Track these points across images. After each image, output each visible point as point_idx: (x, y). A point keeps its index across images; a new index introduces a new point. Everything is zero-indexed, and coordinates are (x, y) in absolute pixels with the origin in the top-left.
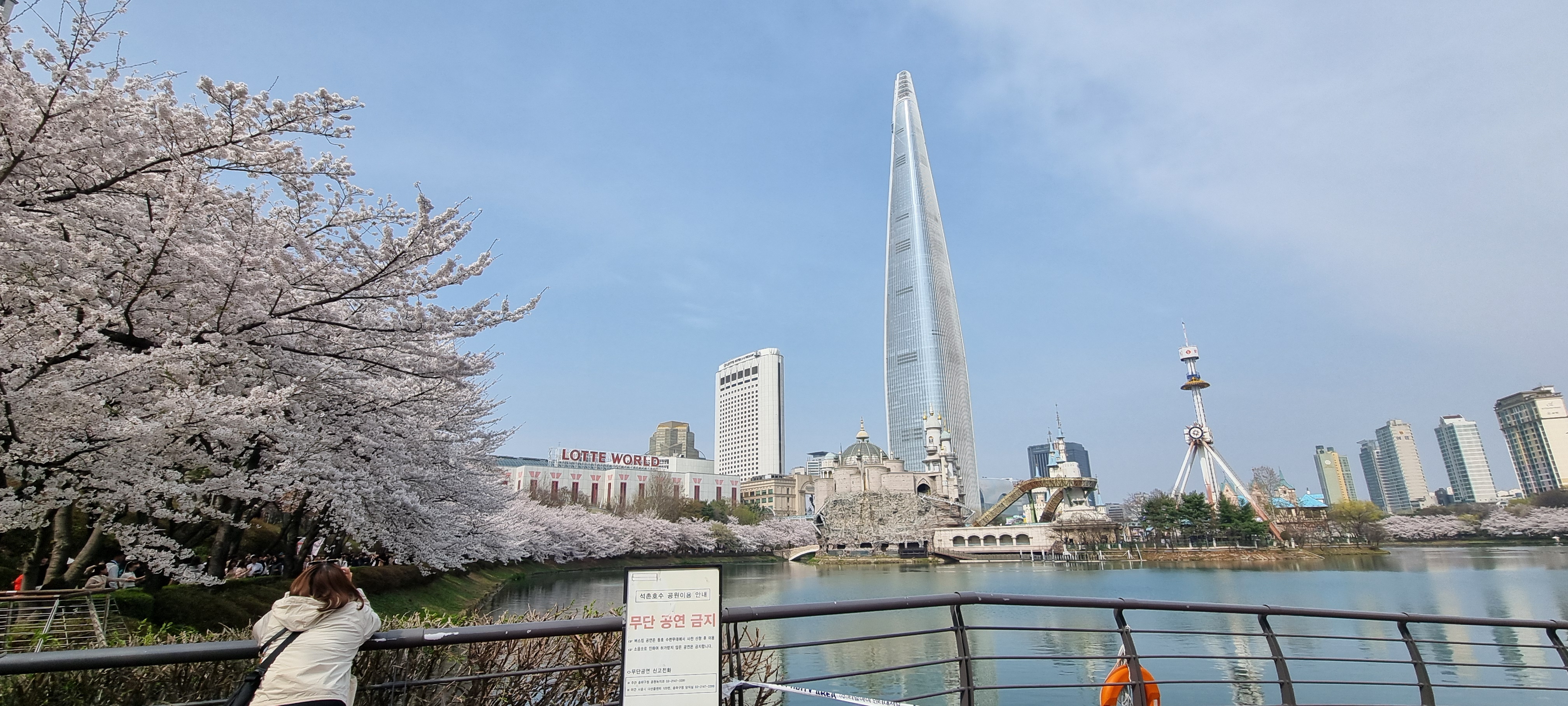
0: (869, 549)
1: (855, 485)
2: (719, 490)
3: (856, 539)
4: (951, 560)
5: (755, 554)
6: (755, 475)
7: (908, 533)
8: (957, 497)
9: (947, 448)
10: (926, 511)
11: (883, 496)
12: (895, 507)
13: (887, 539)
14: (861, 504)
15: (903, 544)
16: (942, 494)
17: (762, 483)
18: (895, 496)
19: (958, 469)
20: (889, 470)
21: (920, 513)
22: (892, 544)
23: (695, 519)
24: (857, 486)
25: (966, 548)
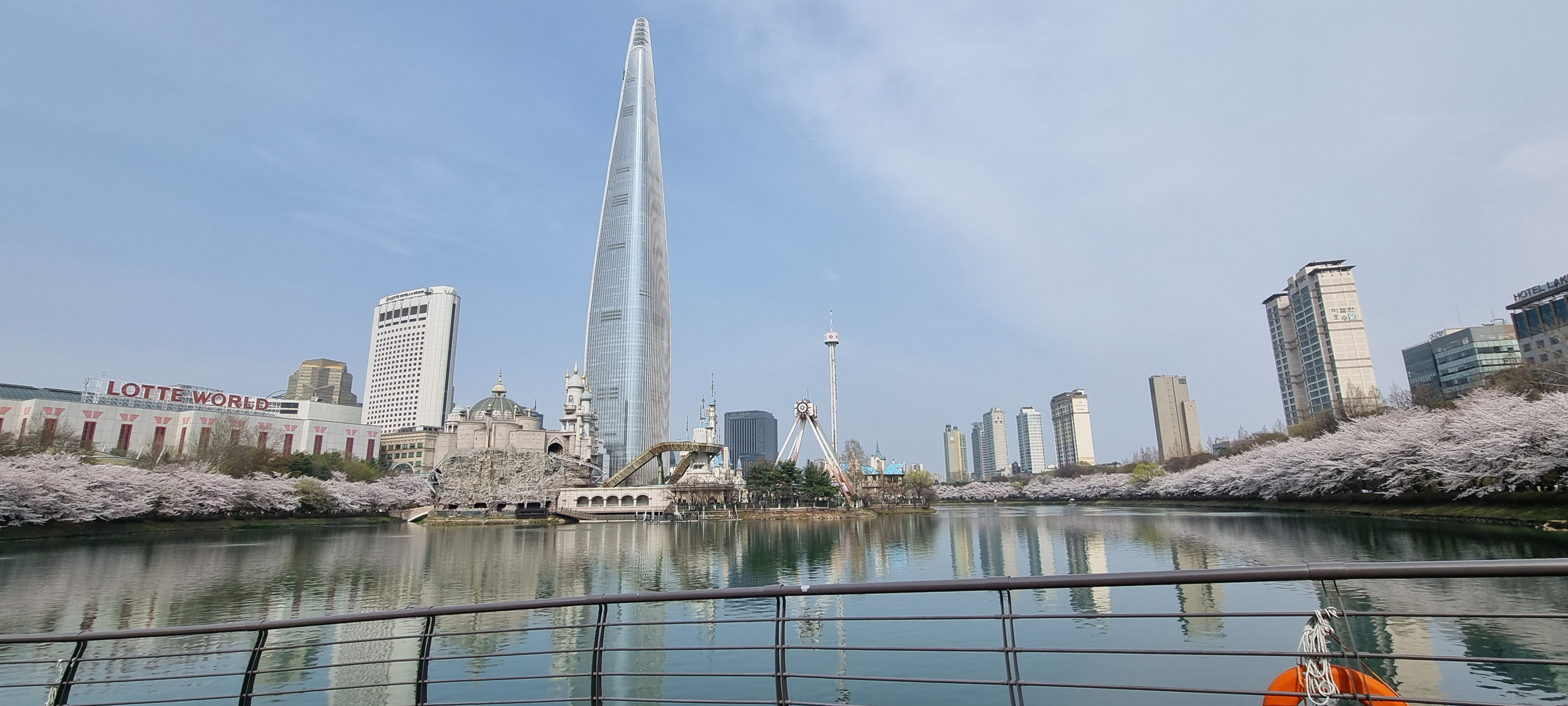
0: (483, 509)
1: (478, 441)
2: (350, 442)
3: (470, 499)
4: (571, 520)
5: (356, 514)
6: (406, 426)
7: (529, 493)
8: (589, 457)
9: (586, 408)
10: (554, 471)
11: (509, 455)
12: (519, 466)
13: (505, 499)
14: (482, 462)
15: (523, 504)
16: (573, 455)
17: (411, 435)
18: (521, 455)
19: (597, 429)
20: (521, 427)
21: (547, 473)
22: (510, 504)
23: (276, 474)
24: (481, 443)
25: (590, 508)
